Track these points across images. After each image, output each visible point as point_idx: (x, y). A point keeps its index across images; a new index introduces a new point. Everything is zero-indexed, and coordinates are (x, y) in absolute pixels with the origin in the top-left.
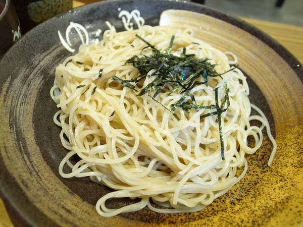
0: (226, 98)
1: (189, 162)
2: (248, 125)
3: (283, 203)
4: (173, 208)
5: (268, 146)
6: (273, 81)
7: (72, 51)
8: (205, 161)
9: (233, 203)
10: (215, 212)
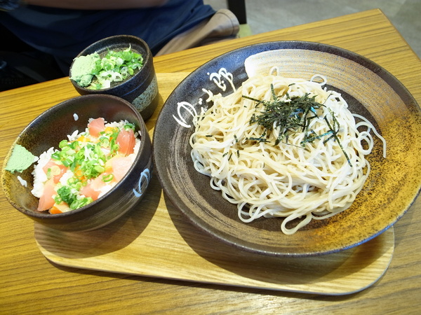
0: (334, 120)
1: (329, 177)
2: (357, 132)
3: (403, 180)
4: (331, 213)
5: (379, 144)
6: (363, 88)
7: (189, 126)
8: (339, 173)
9: (370, 194)
10: (360, 205)
